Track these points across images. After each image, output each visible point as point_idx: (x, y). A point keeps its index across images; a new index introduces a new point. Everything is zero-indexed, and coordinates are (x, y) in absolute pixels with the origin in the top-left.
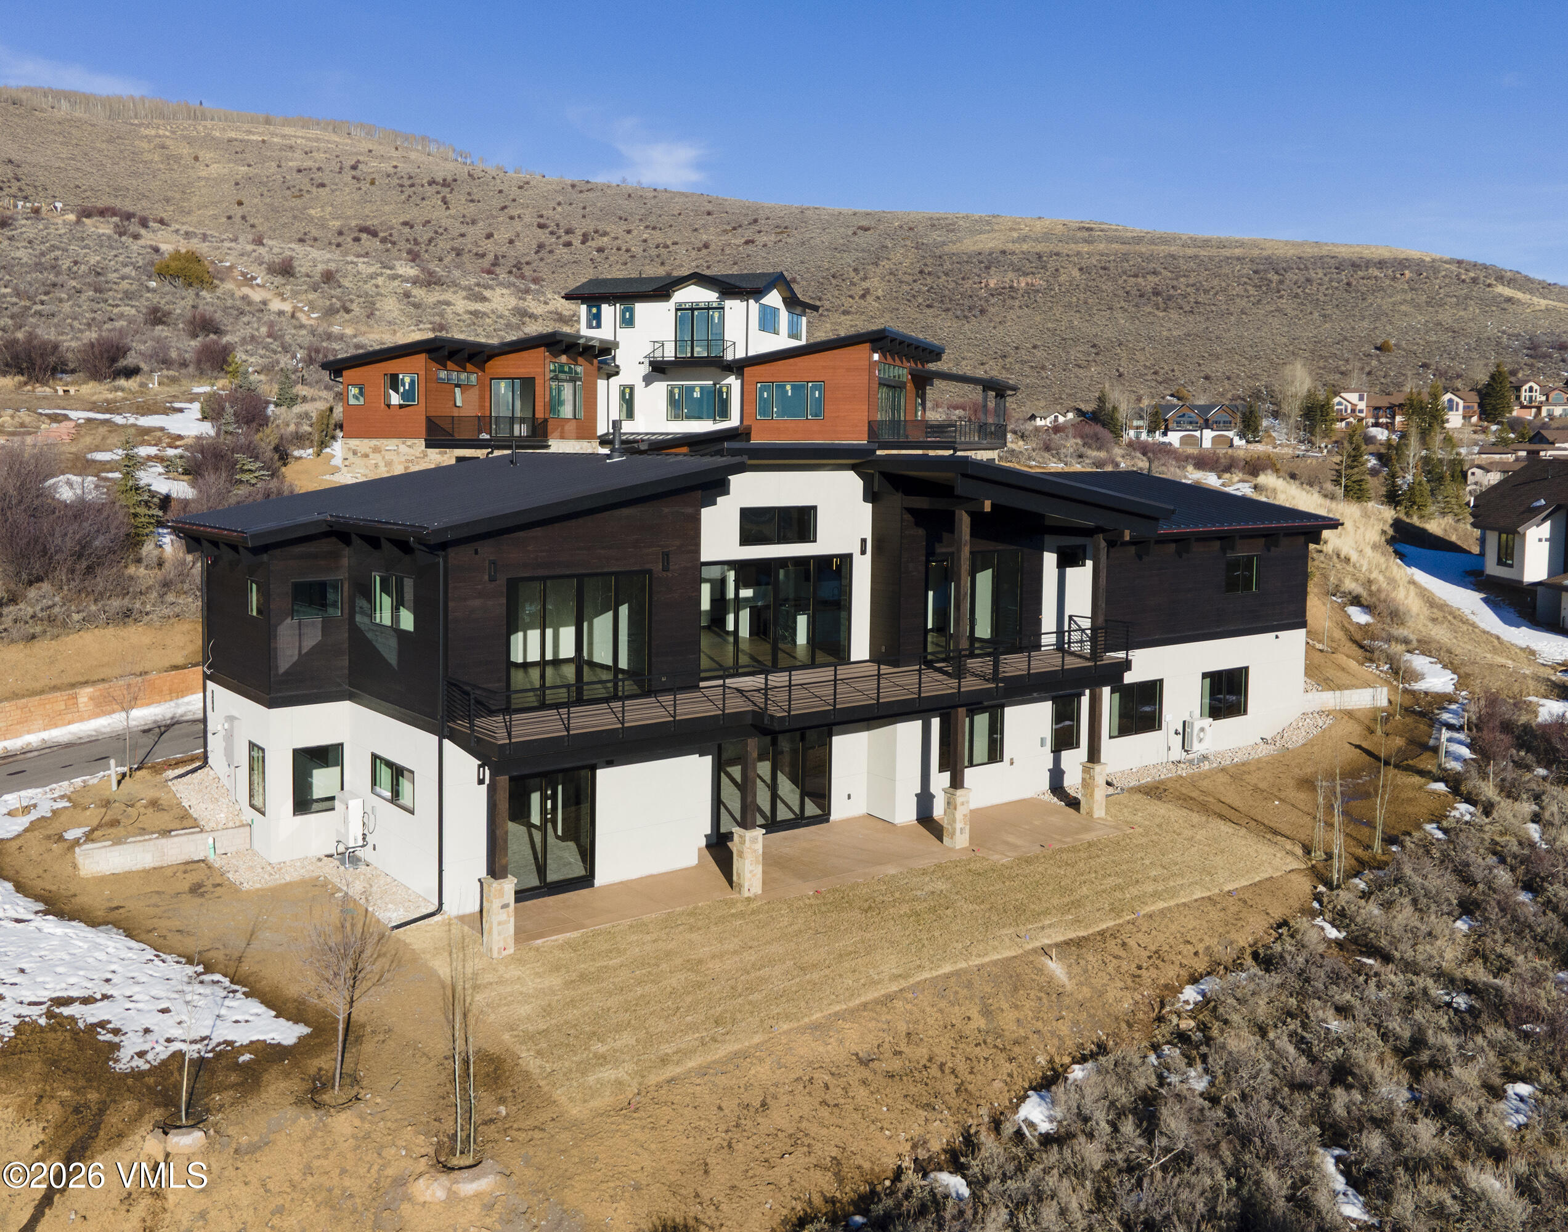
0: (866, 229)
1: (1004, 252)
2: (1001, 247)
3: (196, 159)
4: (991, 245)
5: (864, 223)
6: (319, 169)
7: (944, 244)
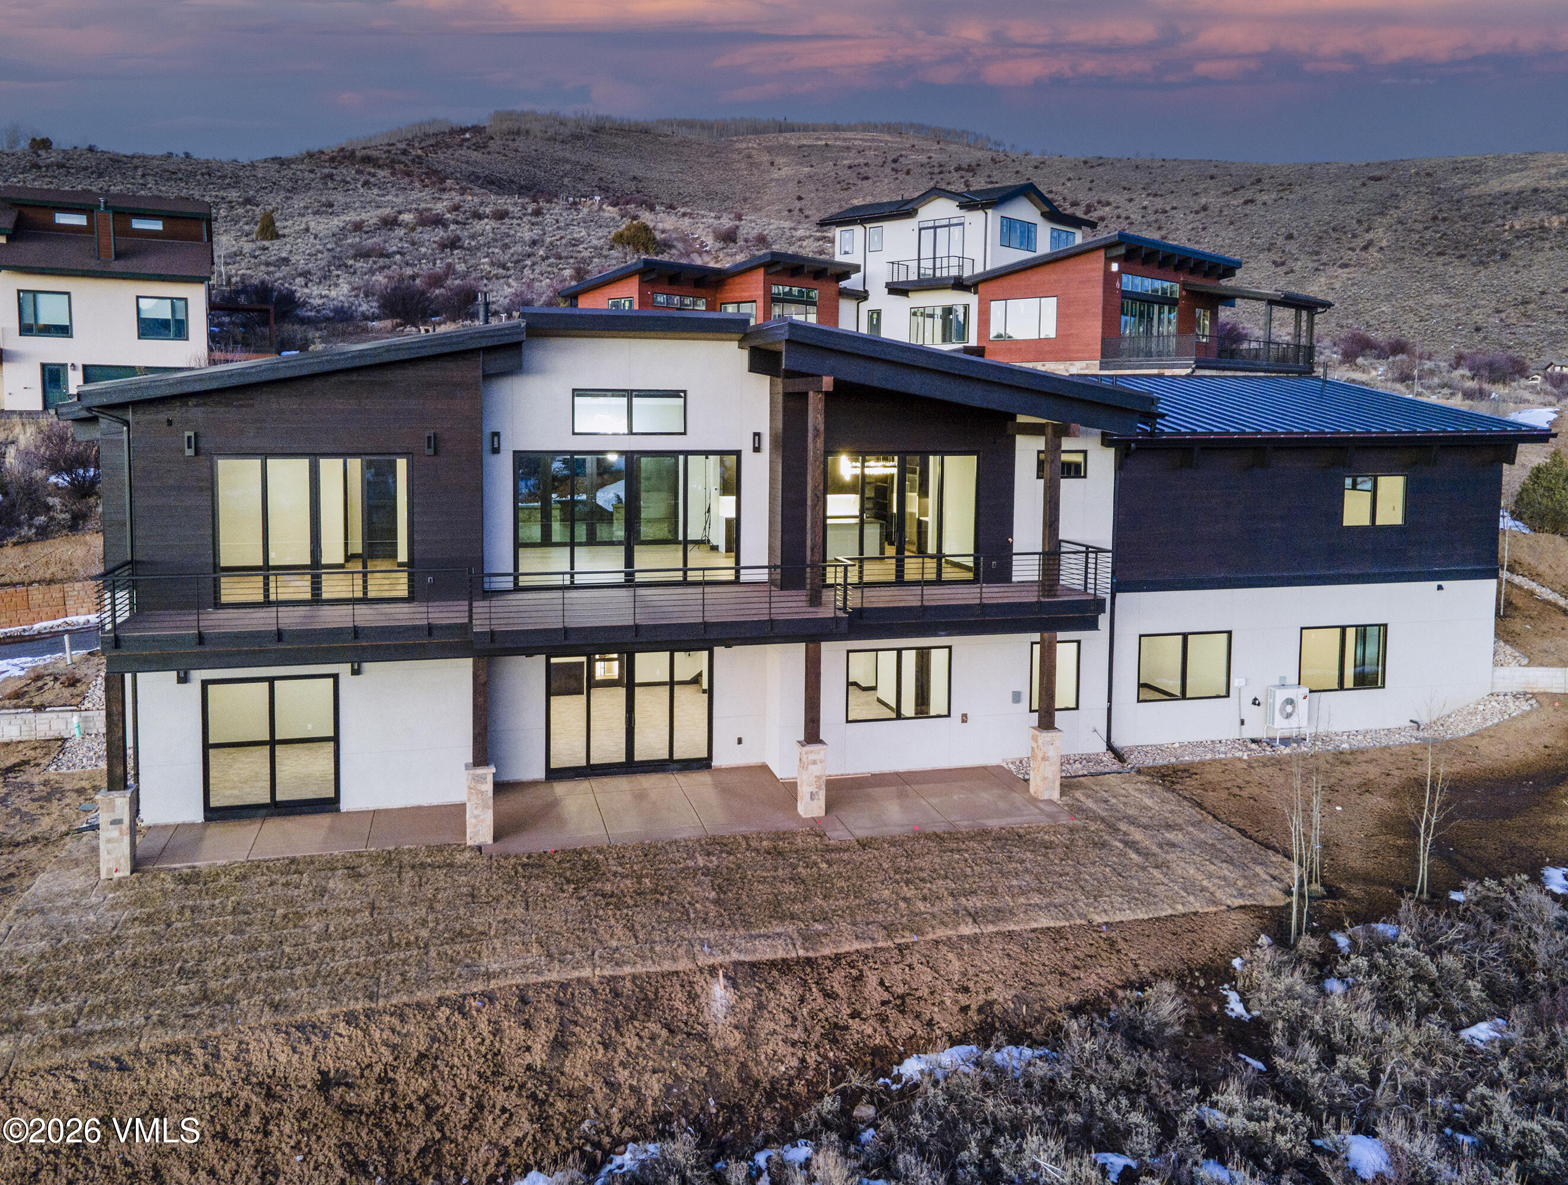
0: (1379, 179)
1: (1535, 190)
2: (1534, 185)
3: (772, 164)
4: (1522, 183)
5: (1378, 173)
6: (866, 164)
7: (1464, 187)
